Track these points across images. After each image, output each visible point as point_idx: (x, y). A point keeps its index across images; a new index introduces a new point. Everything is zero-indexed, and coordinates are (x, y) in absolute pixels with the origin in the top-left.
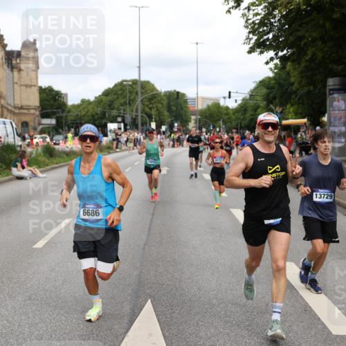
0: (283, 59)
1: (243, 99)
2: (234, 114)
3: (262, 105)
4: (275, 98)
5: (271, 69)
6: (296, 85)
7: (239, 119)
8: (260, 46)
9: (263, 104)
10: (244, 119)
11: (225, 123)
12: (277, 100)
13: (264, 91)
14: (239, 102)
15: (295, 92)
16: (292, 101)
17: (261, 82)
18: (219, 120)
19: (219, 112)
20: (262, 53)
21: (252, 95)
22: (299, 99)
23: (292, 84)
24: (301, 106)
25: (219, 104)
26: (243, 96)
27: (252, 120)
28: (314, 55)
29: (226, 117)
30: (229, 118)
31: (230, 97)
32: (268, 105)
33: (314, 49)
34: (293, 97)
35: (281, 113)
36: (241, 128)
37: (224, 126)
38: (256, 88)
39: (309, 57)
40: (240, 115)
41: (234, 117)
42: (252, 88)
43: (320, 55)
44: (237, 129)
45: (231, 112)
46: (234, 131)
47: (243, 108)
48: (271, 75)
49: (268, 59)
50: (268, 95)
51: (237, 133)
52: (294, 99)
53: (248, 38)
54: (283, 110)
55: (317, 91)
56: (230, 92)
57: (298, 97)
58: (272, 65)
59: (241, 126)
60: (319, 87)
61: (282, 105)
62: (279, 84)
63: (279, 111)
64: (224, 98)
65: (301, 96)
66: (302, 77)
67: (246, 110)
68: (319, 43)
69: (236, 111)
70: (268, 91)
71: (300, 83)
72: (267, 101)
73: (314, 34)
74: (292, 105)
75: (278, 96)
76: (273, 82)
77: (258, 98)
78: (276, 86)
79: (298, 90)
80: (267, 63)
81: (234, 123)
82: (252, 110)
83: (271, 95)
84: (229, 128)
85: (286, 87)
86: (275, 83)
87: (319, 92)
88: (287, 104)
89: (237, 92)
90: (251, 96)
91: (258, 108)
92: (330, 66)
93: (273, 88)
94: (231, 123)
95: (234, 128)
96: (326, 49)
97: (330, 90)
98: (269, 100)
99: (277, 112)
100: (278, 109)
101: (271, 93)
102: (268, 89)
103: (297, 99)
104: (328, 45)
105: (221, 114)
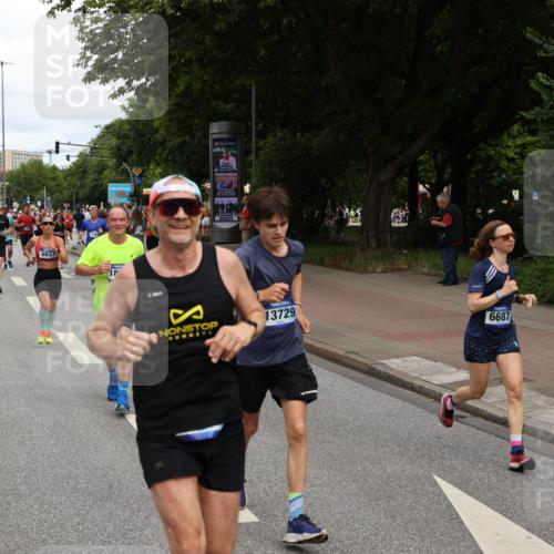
1: (81, 155)
2: (65, 178)
3: (109, 163)
4: (130, 153)
6: (162, 131)
7: (74, 186)
9: (112, 163)
10: (82, 186)
11: (50, 192)
12: (134, 157)
13: (114, 142)
14: (73, 160)
15: (162, 143)
16: (157, 157)
17: (108, 127)
18: (41, 188)
19: (40, 175)
21: (95, 147)
22: (168, 155)
23: (157, 131)
24: (171, 164)
25: (42, 162)
26: (81, 149)
27: (95, 187)
28: (189, 86)
29: (53, 183)
30: (57, 185)
31: (57, 152)
32: (118, 165)
33: (188, 77)
34: (159, 151)
35: (141, 176)
36: (78, 200)
37: (49, 198)
38: (100, 137)
39: (182, 88)
40: (75, 180)
41: (65, 184)
42: (95, 137)
43: (197, 86)
44: (71, 204)
45: (61, 176)
46: (65, 205)
47: (80, 168)
48: (124, 116)
50: (119, 148)
51: (71, 208)
52: (160, 155)
54: (144, 171)
55: (196, 142)
56: (57, 144)
57: (167, 151)
59: (77, 198)
60: (198, 136)
61: (140, 164)
62: (137, 130)
63: (137, 174)
64: (50, 152)
65: (171, 151)
66: (171, 120)
67: (84, 172)
68: (195, 67)
69: (69, 173)
70: (120, 141)
71: (167, 127)
72: (117, 157)
73: (188, 54)
74: (158, 165)
75: (134, 149)
76: (128, 127)
77: (106, 153)
78: (132, 134)
79: (165, 140)
81: (66, 194)
82: (96, 171)
83: (124, 148)
84: (59, 201)
85: (148, 136)
86: (130, 130)
87: (199, 144)
88: (149, 163)
89: (69, 144)
90: (92, 148)
91: (103, 170)
92: (214, 103)
93: (125, 137)
94: (60, 192)
95: (67, 202)
96: (206, 77)
97: (215, 140)
98: (122, 156)
99: (134, 176)
100: (137, 171)
101: (122, 144)
102: (119, 138)
103: (164, 156)
104: (209, 70)
105: (45, 178)
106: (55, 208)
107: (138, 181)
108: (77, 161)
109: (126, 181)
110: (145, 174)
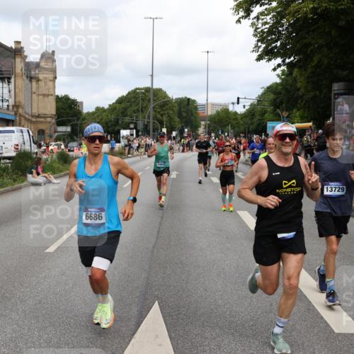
0: (290, 66)
1: (251, 105)
2: (242, 119)
3: (269, 110)
4: (282, 103)
5: (278, 75)
6: (302, 90)
7: (247, 124)
8: (268, 54)
9: (270, 109)
10: (252, 124)
11: (233, 128)
12: (284, 105)
13: (272, 96)
14: (247, 108)
15: (302, 97)
16: (298, 105)
17: (268, 88)
18: (228, 125)
19: (227, 117)
20: (269, 60)
21: (260, 100)
22: (305, 104)
23: (299, 90)
24: (307, 110)
25: (228, 109)
26: (252, 101)
27: (259, 124)
28: (320, 61)
29: (235, 122)
30: (237, 123)
31: (238, 103)
32: (275, 110)
33: (320, 56)
34: (299, 101)
35: (287, 117)
36: (249, 132)
37: (232, 131)
38: (263, 94)
39: (315, 63)
40: (247, 120)
41: (242, 122)
42: (260, 94)
43: (326, 61)
44: (245, 134)
45: (239, 117)
46: (242, 135)
47: (251, 113)
48: (278, 81)
49: (276, 65)
50: (275, 100)
51: (245, 137)
52: (300, 104)
53: (257, 46)
55: (323, 96)
56: (238, 98)
57: (304, 102)
58: (279, 71)
59: (248, 131)
60: (324, 91)
61: (289, 109)
62: (286, 89)
63: (285, 116)
64: (233, 103)
65: (307, 101)
66: (308, 82)
67: (253, 115)
68: (325, 50)
69: (244, 116)
70: (275, 97)
71: (306, 88)
72: (274, 106)
73: (321, 41)
74: (298, 110)
75: (284, 100)
76: (280, 87)
77: (266, 103)
78: (283, 92)
79: (304, 95)
80: (274, 69)
81: (242, 128)
82: (259, 115)
83: (278, 100)
84: (238, 132)
85: (293, 92)
86: (282, 89)
87: (325, 97)
88: (293, 108)
89: (245, 98)
90: (258, 101)
91: (264, 114)
92: (336, 71)
93: (280, 93)
94: (239, 127)
95: (242, 133)
96: (331, 55)
97: (335, 94)
98: (276, 105)
99: (283, 117)
100: (285, 114)
101: (278, 98)
102: (275, 94)
103: (302, 104)
104: (334, 51)
105: (230, 119)
106: (236, 137)
107: (286, 120)
108: (250, 108)
109: (278, 120)
110: (290, 115)
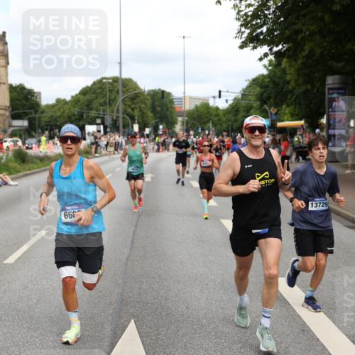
0: (278, 55)
1: (235, 99)
2: (224, 115)
3: (255, 105)
4: (269, 98)
5: (265, 66)
6: (292, 83)
7: (230, 121)
8: (253, 40)
10: (236, 121)
11: (214, 125)
12: (272, 100)
13: (258, 90)
14: (230, 102)
15: (291, 92)
16: (288, 101)
17: (254, 80)
18: (208, 122)
19: (208, 113)
20: (255, 48)
21: (245, 94)
22: (295, 99)
23: (288, 82)
24: (297, 106)
25: (208, 104)
26: (235, 95)
28: (312, 50)
29: (216, 119)
30: (219, 120)
31: (220, 97)
32: (262, 106)
33: (312, 44)
34: (289, 97)
35: (276, 114)
36: (232, 130)
37: (213, 129)
38: (248, 87)
39: (307, 52)
40: (230, 116)
41: (224, 119)
42: (245, 87)
43: (318, 51)
44: (228, 132)
45: (221, 113)
46: (224, 133)
47: (235, 109)
48: (265, 72)
49: (262, 55)
50: (262, 94)
51: (228, 136)
52: (290, 99)
53: (240, 32)
55: (315, 90)
56: (220, 92)
57: (295, 97)
58: (266, 61)
60: (317, 86)
61: (277, 105)
62: (274, 82)
63: (274, 112)
64: (214, 97)
65: (298, 96)
66: (299, 75)
67: (237, 111)
68: (318, 38)
69: (227, 112)
70: (262, 90)
71: (297, 81)
72: (259, 100)
73: (312, 28)
74: (288, 106)
75: (272, 95)
76: (267, 80)
77: (252, 98)
78: (271, 85)
79: (294, 89)
80: (261, 59)
81: (225, 126)
83: (265, 95)
84: (220, 131)
85: (281, 86)
86: (269, 82)
87: (318, 91)
88: (283, 104)
89: (228, 92)
90: (243, 95)
91: (250, 109)
92: (330, 63)
93: (267, 87)
94: (221, 125)
95: (225, 131)
96: (325, 44)
97: (330, 89)
98: (263, 100)
99: (271, 114)
100: (273, 110)
101: (264, 92)
102: (261, 88)
103: (293, 99)
104: (327, 39)
105: (211, 115)
106: (218, 135)
107: (274, 117)
108: (233, 103)
109: (265, 117)
110: (279, 112)
